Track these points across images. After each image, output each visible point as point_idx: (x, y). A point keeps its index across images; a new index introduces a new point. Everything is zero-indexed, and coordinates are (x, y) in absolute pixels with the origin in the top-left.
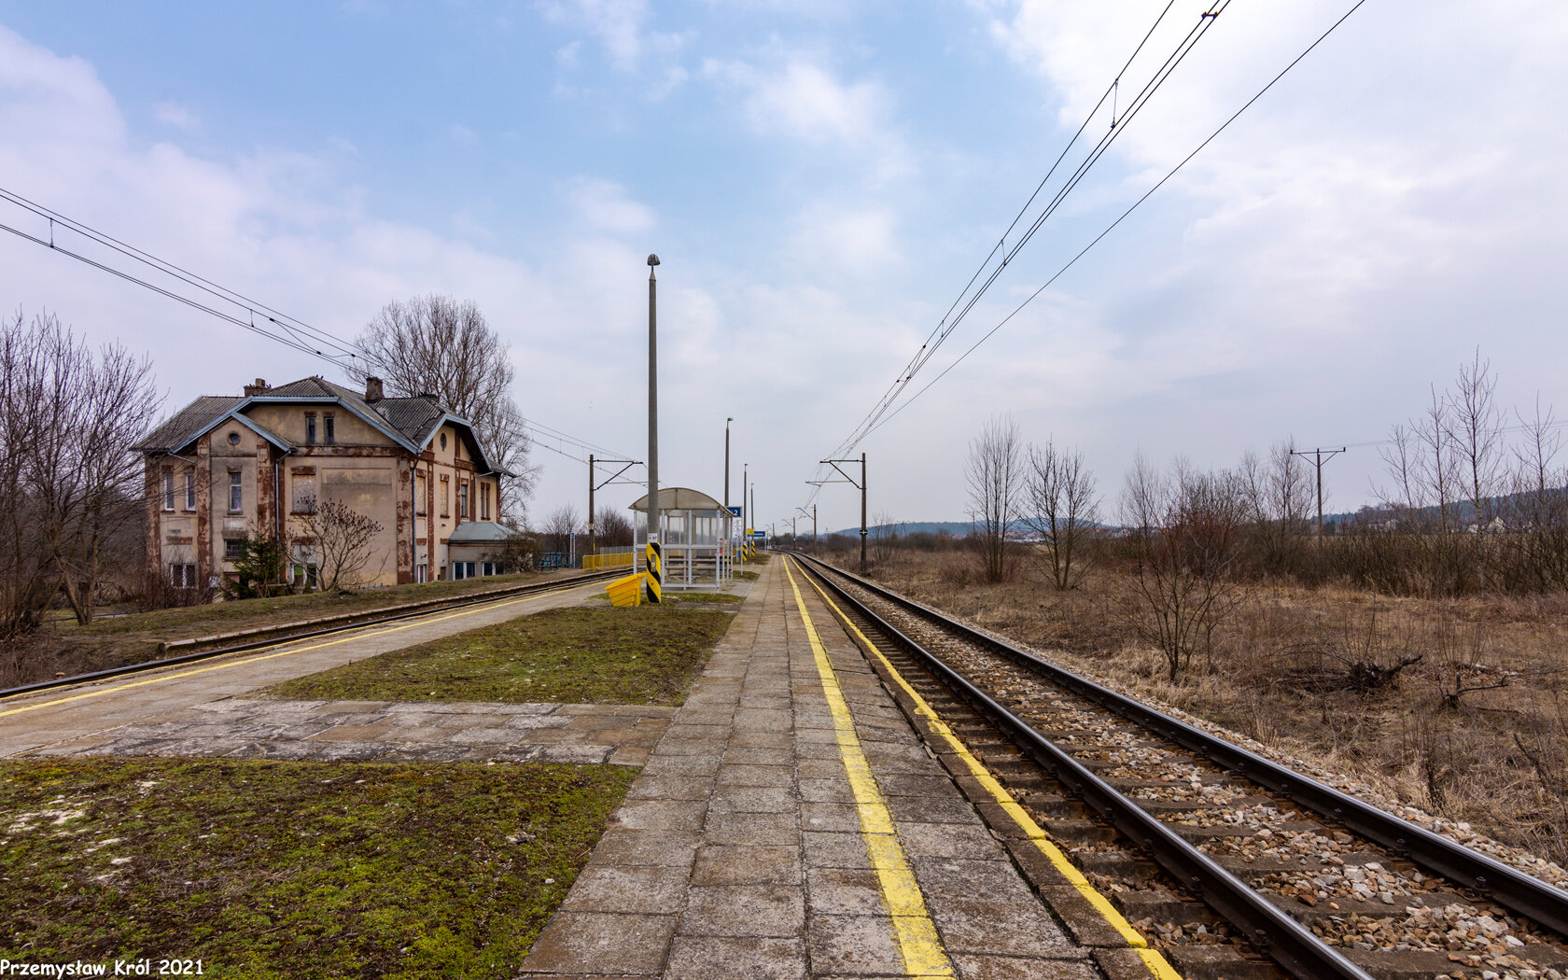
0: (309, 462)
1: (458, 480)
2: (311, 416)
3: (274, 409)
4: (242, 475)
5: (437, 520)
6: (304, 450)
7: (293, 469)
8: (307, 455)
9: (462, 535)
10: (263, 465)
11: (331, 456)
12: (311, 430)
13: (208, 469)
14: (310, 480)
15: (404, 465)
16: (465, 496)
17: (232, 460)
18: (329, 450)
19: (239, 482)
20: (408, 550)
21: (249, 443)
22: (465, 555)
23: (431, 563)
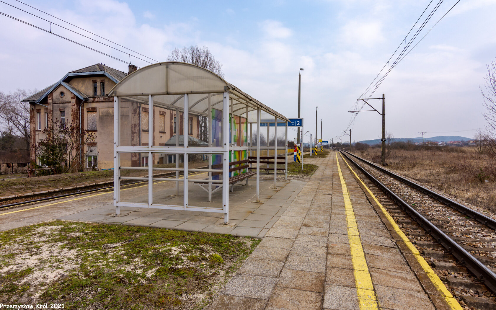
0: (94, 105)
1: (172, 115)
2: (95, 82)
3: (80, 80)
4: (65, 112)
5: (157, 134)
6: (92, 99)
7: (87, 109)
8: (93, 102)
10: (73, 107)
11: (103, 102)
12: (95, 89)
13: (52, 110)
14: (94, 114)
16: (176, 123)
17: (61, 105)
18: (102, 99)
19: (64, 116)
21: (68, 97)
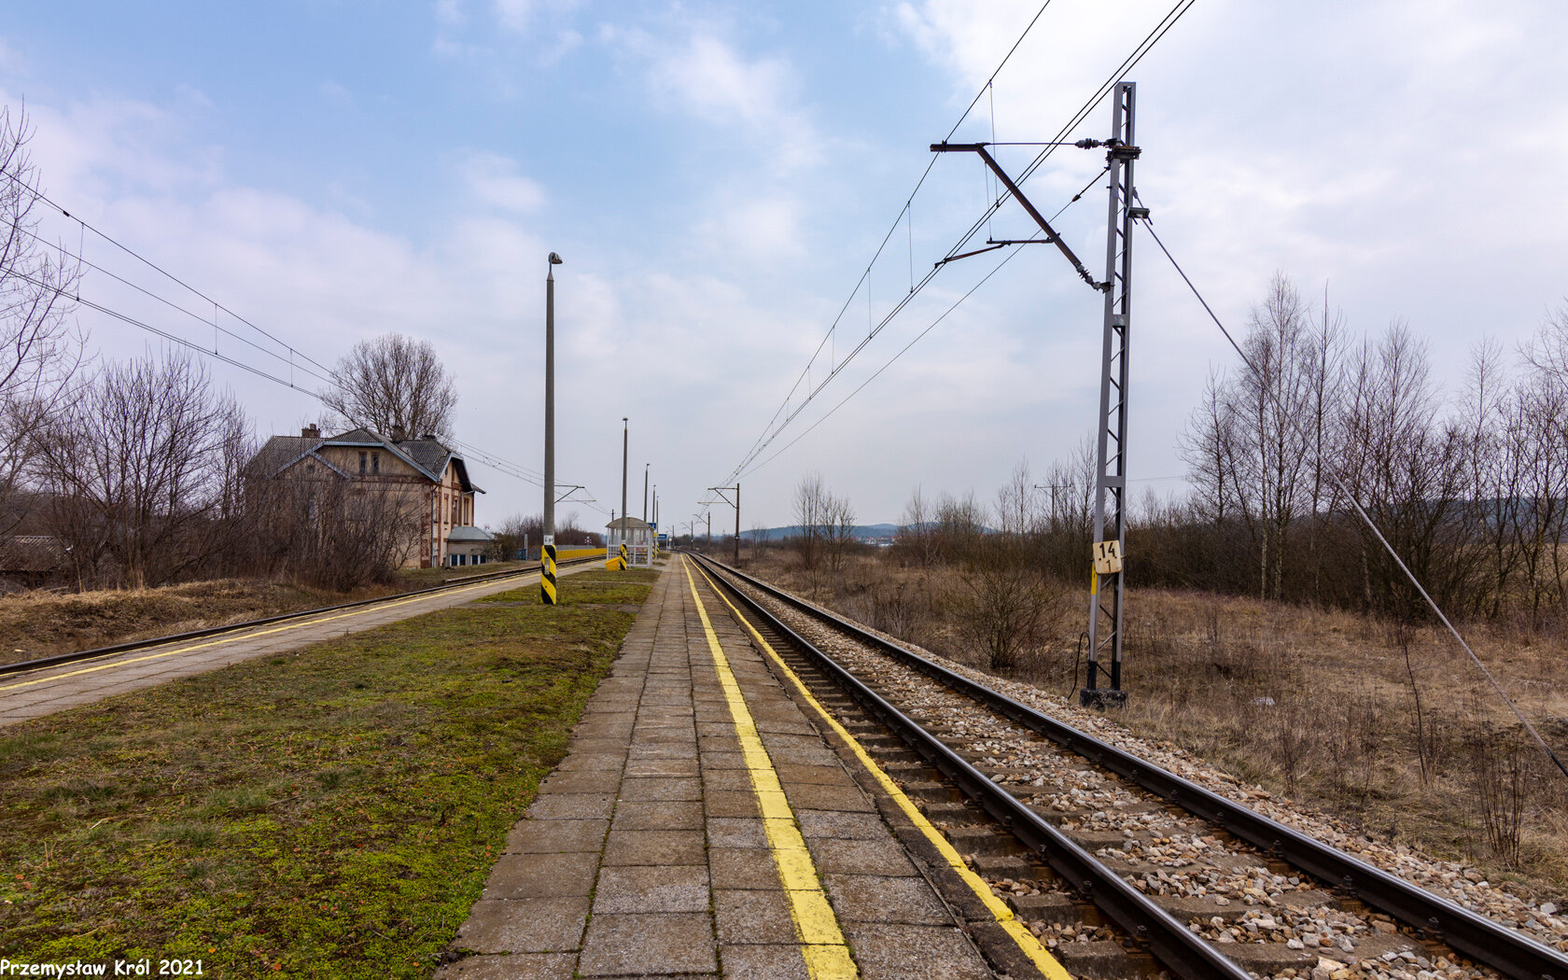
0: (361, 486)
1: (453, 497)
2: (363, 455)
3: (337, 450)
5: (443, 526)
6: (358, 478)
7: (350, 490)
8: (361, 481)
9: (456, 536)
11: (376, 482)
12: (363, 464)
15: (427, 489)
16: (455, 508)
18: (375, 478)
20: (429, 546)
21: (320, 472)
22: (457, 549)
23: (439, 555)
